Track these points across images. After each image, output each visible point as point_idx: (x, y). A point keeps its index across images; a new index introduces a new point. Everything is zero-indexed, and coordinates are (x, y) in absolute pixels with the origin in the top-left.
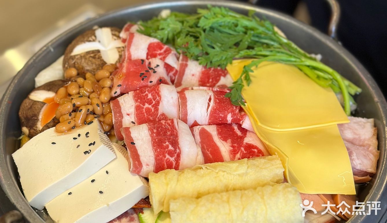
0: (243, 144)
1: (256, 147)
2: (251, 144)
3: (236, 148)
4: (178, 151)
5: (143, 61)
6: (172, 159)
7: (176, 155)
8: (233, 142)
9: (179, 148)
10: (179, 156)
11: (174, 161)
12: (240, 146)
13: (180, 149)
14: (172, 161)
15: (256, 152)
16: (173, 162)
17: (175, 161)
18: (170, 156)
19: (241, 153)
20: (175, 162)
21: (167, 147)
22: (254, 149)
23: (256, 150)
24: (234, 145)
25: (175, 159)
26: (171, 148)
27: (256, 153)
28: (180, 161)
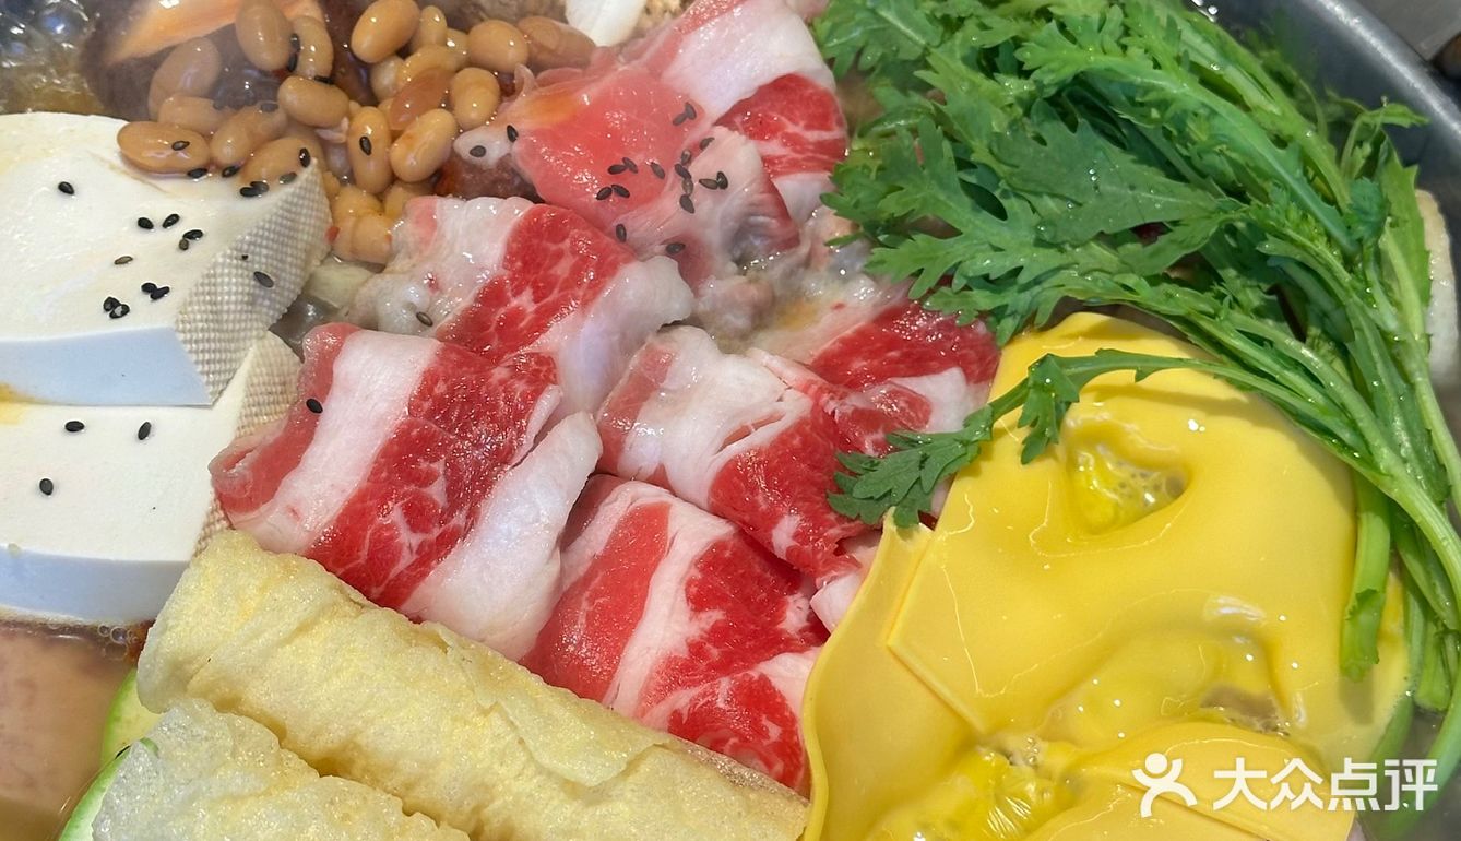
0: (748, 668)
1: (788, 723)
2: (781, 696)
3: (703, 665)
4: (459, 519)
5: (691, 113)
6: (408, 539)
7: (436, 532)
8: (717, 634)
9: (473, 515)
10: (447, 542)
11: (410, 548)
12: (724, 667)
13: (476, 519)
14: (401, 545)
15: (768, 737)
16: (406, 552)
17: (418, 552)
18: (408, 522)
19: (704, 695)
20: (415, 557)
21: (428, 479)
22: (772, 719)
23: (774, 731)
24: (708, 646)
25: (421, 546)
26: (437, 491)
27: (765, 742)
28: (438, 563)
